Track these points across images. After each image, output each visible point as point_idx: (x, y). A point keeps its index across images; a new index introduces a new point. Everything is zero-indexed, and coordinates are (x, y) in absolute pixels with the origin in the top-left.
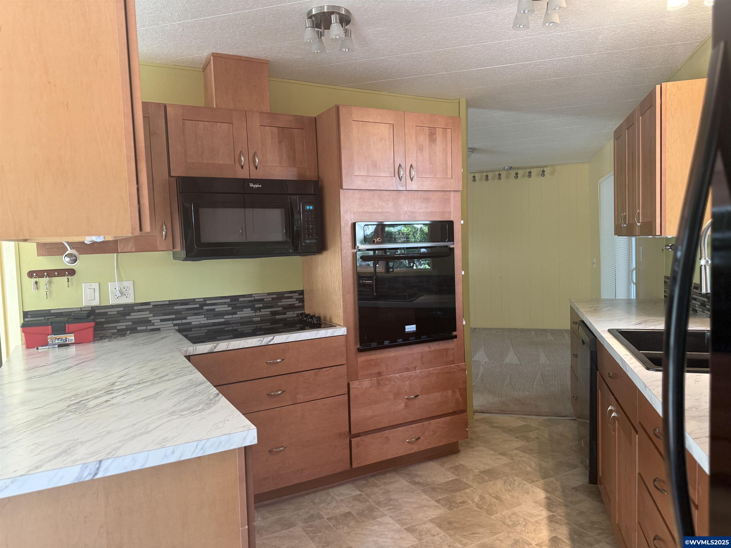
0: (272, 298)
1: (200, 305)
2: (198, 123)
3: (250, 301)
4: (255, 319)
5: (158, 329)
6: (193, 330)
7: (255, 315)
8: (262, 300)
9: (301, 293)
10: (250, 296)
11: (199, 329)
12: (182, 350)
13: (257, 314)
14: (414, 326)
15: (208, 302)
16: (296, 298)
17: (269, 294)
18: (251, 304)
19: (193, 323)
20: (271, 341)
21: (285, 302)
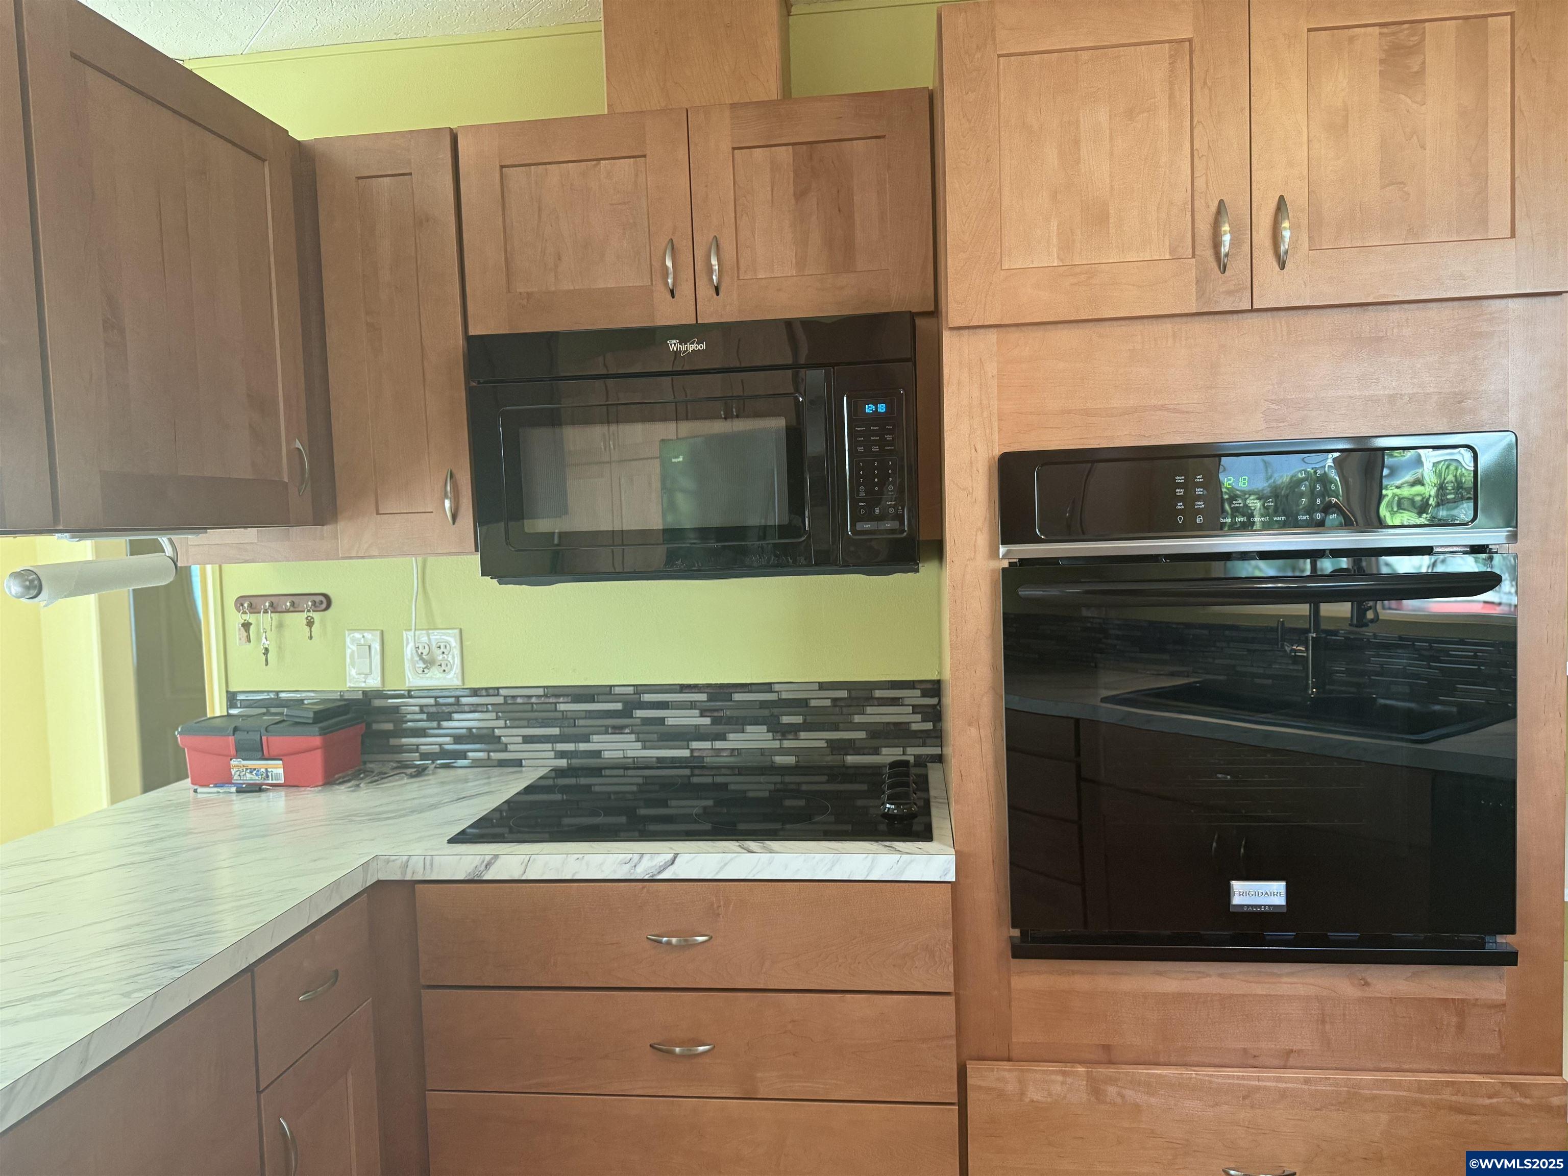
0: (834, 700)
1: (625, 703)
2: (546, 170)
3: (763, 704)
4: (779, 760)
5: (518, 763)
6: (608, 772)
7: (781, 748)
8: (804, 703)
9: (934, 688)
10: (767, 687)
11: (621, 772)
12: (394, 861)
13: (787, 744)
14: (1279, 887)
15: (647, 697)
16: (913, 706)
17: (822, 686)
18: (766, 712)
19: (606, 755)
20: (664, 869)
21: (875, 715)
